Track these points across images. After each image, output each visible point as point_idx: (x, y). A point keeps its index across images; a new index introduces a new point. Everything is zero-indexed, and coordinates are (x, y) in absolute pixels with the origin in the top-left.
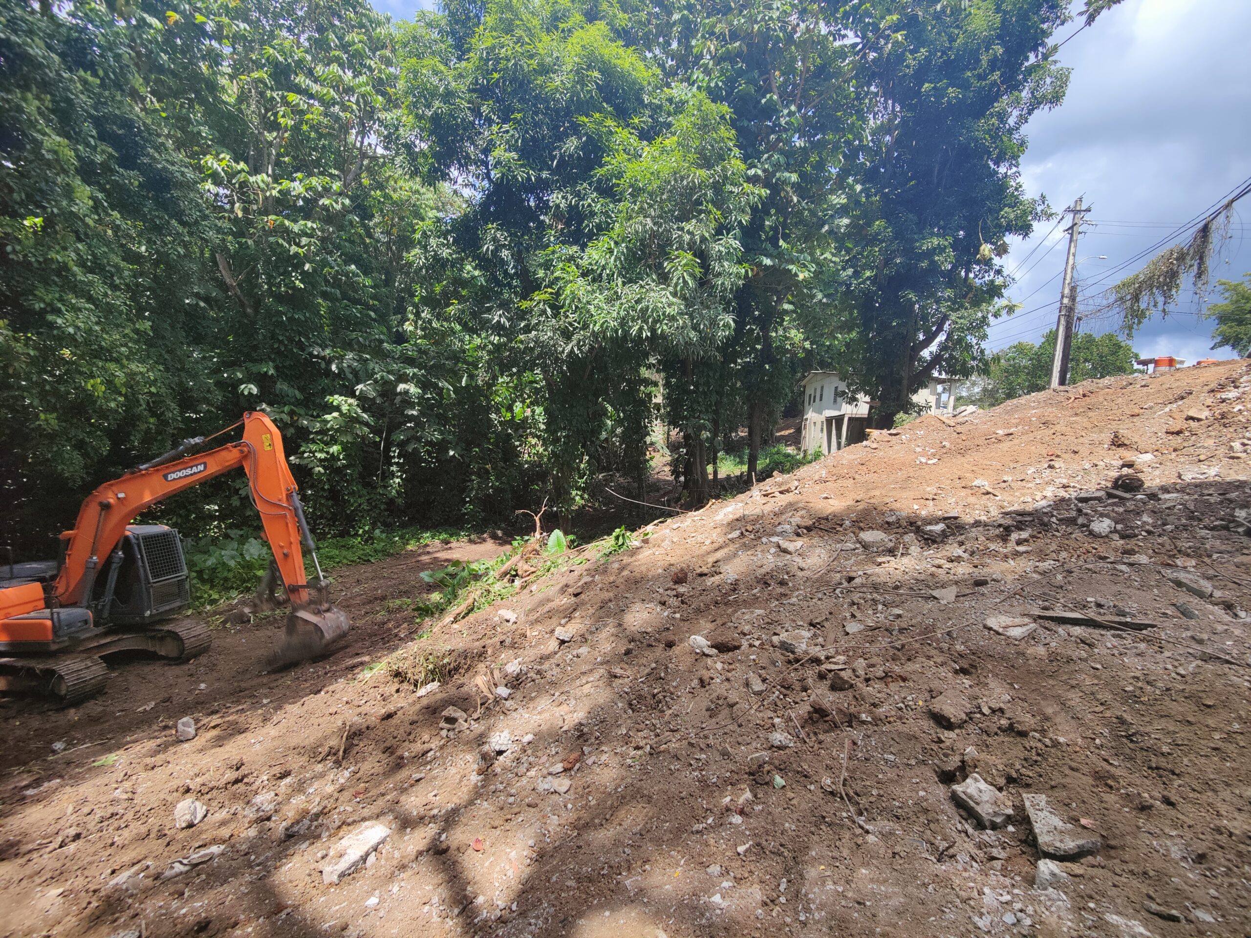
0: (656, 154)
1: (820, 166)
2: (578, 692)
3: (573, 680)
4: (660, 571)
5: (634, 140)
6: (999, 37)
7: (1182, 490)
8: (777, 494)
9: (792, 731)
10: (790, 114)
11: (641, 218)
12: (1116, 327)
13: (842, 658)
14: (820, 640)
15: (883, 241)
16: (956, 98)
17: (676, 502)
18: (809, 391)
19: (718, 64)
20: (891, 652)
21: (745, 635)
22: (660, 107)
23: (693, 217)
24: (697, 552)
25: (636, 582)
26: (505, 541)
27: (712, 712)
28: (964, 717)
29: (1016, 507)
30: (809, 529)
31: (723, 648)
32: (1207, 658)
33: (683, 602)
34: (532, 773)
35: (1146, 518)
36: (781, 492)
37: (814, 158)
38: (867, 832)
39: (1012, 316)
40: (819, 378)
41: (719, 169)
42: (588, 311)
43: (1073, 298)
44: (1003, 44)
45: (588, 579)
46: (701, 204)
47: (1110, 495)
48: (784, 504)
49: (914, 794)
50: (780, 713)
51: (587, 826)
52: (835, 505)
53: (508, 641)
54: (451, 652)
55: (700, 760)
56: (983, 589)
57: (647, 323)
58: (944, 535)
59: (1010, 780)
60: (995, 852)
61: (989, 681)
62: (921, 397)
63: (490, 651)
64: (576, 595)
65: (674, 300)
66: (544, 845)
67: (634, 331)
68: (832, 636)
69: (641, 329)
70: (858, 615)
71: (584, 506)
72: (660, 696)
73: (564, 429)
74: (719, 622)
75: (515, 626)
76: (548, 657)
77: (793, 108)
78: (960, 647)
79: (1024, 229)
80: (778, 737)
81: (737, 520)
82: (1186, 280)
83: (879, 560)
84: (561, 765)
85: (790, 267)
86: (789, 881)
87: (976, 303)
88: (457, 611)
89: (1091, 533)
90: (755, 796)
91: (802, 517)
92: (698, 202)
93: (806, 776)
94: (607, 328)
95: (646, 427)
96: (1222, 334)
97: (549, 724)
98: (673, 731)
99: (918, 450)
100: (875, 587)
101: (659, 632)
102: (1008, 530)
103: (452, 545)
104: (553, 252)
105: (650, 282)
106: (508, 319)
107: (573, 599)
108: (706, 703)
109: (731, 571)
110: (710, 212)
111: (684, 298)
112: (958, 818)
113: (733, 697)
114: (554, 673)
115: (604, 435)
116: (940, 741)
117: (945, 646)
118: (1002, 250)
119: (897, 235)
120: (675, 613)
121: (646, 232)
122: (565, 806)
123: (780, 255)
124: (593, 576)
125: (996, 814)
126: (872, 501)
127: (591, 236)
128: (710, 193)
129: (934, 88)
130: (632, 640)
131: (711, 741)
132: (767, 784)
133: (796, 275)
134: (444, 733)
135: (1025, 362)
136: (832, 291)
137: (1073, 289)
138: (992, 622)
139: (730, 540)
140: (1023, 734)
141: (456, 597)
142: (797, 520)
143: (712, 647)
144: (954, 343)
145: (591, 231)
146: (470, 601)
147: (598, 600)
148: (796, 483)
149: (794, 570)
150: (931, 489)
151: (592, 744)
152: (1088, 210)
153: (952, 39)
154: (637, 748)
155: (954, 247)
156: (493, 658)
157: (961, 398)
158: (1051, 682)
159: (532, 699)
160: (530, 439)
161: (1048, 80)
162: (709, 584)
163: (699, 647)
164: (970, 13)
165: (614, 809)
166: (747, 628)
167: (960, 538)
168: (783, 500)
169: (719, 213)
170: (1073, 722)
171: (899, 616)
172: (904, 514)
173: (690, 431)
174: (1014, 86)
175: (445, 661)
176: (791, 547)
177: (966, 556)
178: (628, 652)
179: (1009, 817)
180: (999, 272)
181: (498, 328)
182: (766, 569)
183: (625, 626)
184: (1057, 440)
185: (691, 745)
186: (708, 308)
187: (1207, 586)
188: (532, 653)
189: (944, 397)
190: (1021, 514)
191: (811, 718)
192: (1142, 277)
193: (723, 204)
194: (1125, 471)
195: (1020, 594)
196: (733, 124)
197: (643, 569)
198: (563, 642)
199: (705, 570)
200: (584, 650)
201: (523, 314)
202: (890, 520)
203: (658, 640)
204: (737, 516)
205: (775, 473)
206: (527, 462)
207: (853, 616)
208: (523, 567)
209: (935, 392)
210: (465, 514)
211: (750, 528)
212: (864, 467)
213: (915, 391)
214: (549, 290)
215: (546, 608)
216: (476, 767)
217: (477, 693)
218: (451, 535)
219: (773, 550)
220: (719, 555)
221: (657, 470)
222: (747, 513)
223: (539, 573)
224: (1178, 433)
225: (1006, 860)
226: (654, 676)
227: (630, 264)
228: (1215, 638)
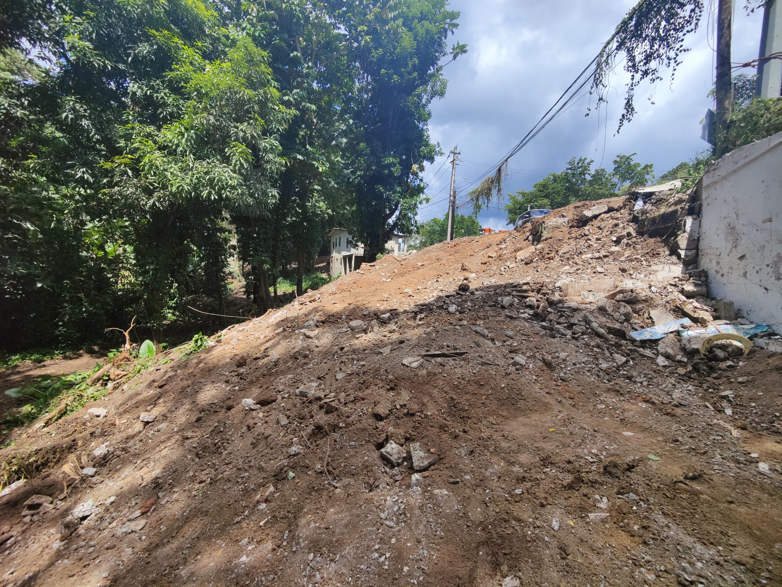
0: (216, 71)
1: (330, 104)
2: (157, 456)
3: (154, 448)
4: (228, 360)
5: (198, 58)
6: (416, 54)
7: (482, 290)
8: (308, 303)
9: (302, 444)
10: (308, 68)
11: (205, 115)
12: (471, 213)
13: (333, 394)
14: (323, 386)
15: (365, 155)
16: (398, 81)
17: (248, 313)
18: (333, 240)
19: (260, 22)
20: (359, 385)
21: (280, 392)
22: (219, 39)
23: (246, 121)
24: (255, 344)
25: (210, 370)
26: (102, 353)
27: (254, 445)
28: (388, 412)
29: (421, 302)
30: (323, 322)
31: (263, 403)
32: (483, 364)
33: (241, 379)
34: (114, 524)
35: (469, 304)
36: (310, 302)
37: (326, 98)
38: (337, 488)
39: (429, 204)
40: (338, 232)
41: (261, 91)
42: (166, 177)
43: (455, 197)
44: (419, 58)
45: (171, 374)
46: (250, 113)
47: (458, 294)
48: (311, 308)
49: (362, 460)
50: (297, 435)
51: (157, 546)
52: (338, 307)
53: (98, 432)
54: (37, 452)
55: (244, 477)
56: (402, 345)
57: (214, 190)
58: (389, 319)
59: (407, 439)
60: (397, 478)
61: (402, 391)
62: (389, 245)
63: (80, 443)
64: (160, 387)
65: (235, 175)
66: (119, 572)
67: (205, 194)
68: (328, 383)
69: (210, 193)
70: (343, 369)
71: (175, 321)
72: (220, 444)
73: (152, 263)
74: (264, 387)
75: (104, 420)
76: (133, 437)
77: (310, 64)
78: (391, 377)
79: (431, 159)
80: (294, 449)
81: (282, 321)
82: (494, 192)
83: (357, 336)
84: (140, 511)
85: (314, 163)
86: (290, 531)
87: (412, 196)
88: (49, 417)
89: (449, 312)
90: (277, 489)
91: (320, 316)
92: (248, 112)
93: (307, 467)
94: (182, 190)
95: (223, 262)
96: (510, 218)
97: (129, 485)
98: (227, 464)
99: (383, 274)
100: (354, 351)
101: (223, 402)
102: (416, 313)
103: (46, 363)
104: (133, 128)
105: (215, 160)
106: (92, 176)
107: (158, 390)
108: (251, 440)
109: (275, 354)
110: (257, 120)
111: (242, 175)
112: (383, 466)
113: (268, 432)
114: (137, 447)
115: (191, 267)
116: (377, 428)
117: (384, 377)
118: (422, 169)
119: (373, 153)
120: (235, 386)
121: (210, 125)
122: (140, 539)
123: (306, 154)
124: (176, 371)
125: (399, 458)
126: (357, 303)
127: (165, 120)
128: (256, 108)
129: (387, 73)
130: (203, 411)
131: (252, 464)
132: (284, 479)
133: (318, 168)
134: (27, 519)
135: (437, 228)
136: (339, 181)
137: (454, 192)
138: (405, 362)
139: (277, 334)
140: (413, 415)
141: (48, 405)
142: (317, 318)
143: (257, 404)
144: (403, 216)
145: (165, 117)
146: (62, 406)
147: (179, 387)
148: (319, 296)
149: (313, 347)
150: (386, 295)
151: (165, 490)
152: (459, 154)
153: (395, 48)
154: (201, 482)
155: (400, 163)
156: (84, 448)
157: (411, 246)
158: (427, 386)
159: (117, 470)
160: (123, 272)
161: (439, 83)
162: (260, 364)
163: (248, 405)
164: (402, 37)
165: (179, 528)
166: (281, 388)
167: (395, 320)
168: (311, 306)
169: (263, 121)
170: (434, 404)
171: (364, 365)
172: (372, 309)
173: (255, 264)
174: (425, 83)
175: (31, 461)
176: (312, 334)
177: (397, 329)
178: (198, 420)
179: (404, 458)
180: (421, 180)
181: (82, 182)
182: (297, 349)
183: (198, 402)
184: (441, 268)
185: (239, 469)
186: (261, 183)
187: (486, 332)
188: (119, 437)
189: (402, 245)
190: (422, 305)
191: (313, 433)
192: (479, 190)
193: (266, 116)
194: (465, 282)
195: (417, 345)
196: (270, 64)
197: (215, 360)
198: (147, 423)
199: (259, 355)
200: (163, 426)
201: (107, 173)
202: (365, 313)
203: (222, 407)
204: (283, 318)
205: (309, 290)
206: (120, 290)
207: (341, 369)
208: (114, 372)
209: (397, 243)
210: (59, 336)
211: (289, 325)
212: (355, 285)
213: (386, 242)
214: (129, 156)
215: (134, 401)
216: (59, 536)
217: (64, 478)
218: (44, 355)
219: (301, 337)
220: (268, 344)
221: (235, 292)
222: (289, 316)
223: (130, 375)
224: (485, 263)
225: (401, 480)
226: (216, 431)
227: (198, 146)
228: (486, 354)
